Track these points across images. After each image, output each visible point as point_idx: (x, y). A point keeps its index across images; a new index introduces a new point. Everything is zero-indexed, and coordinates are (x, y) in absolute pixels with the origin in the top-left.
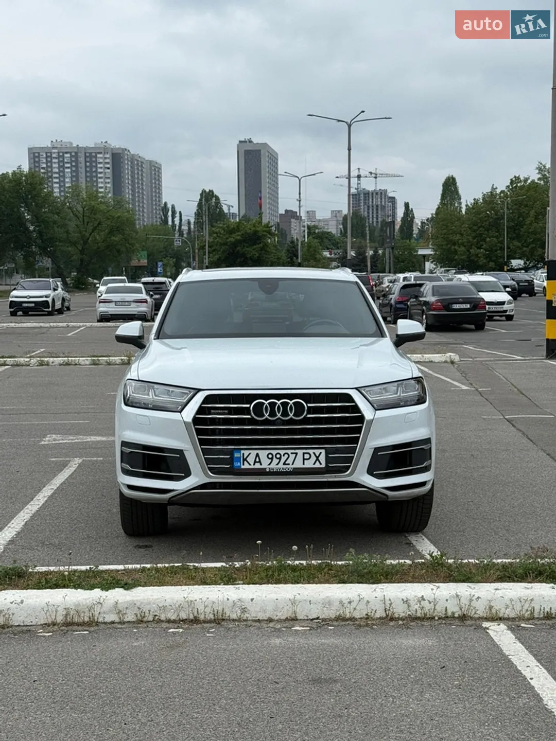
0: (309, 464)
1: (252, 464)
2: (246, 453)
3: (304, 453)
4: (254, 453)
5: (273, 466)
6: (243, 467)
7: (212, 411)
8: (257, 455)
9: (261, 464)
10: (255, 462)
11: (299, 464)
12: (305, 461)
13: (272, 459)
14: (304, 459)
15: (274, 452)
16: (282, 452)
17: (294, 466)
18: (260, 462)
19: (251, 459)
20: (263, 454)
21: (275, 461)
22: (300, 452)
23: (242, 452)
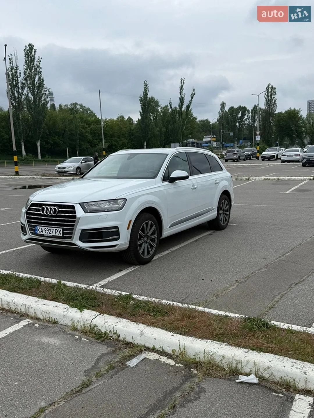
0: (57, 234)
1: (40, 232)
2: (39, 227)
3: (56, 230)
4: (41, 227)
5: (46, 234)
6: (38, 233)
7: (32, 210)
8: (42, 229)
9: (43, 233)
10: (41, 231)
11: (54, 234)
12: (56, 233)
13: (46, 231)
14: (56, 232)
15: (47, 228)
16: (49, 228)
17: (53, 234)
18: (42, 231)
19: (40, 230)
20: (43, 228)
21: (47, 232)
22: (54, 229)
23: (38, 227)
